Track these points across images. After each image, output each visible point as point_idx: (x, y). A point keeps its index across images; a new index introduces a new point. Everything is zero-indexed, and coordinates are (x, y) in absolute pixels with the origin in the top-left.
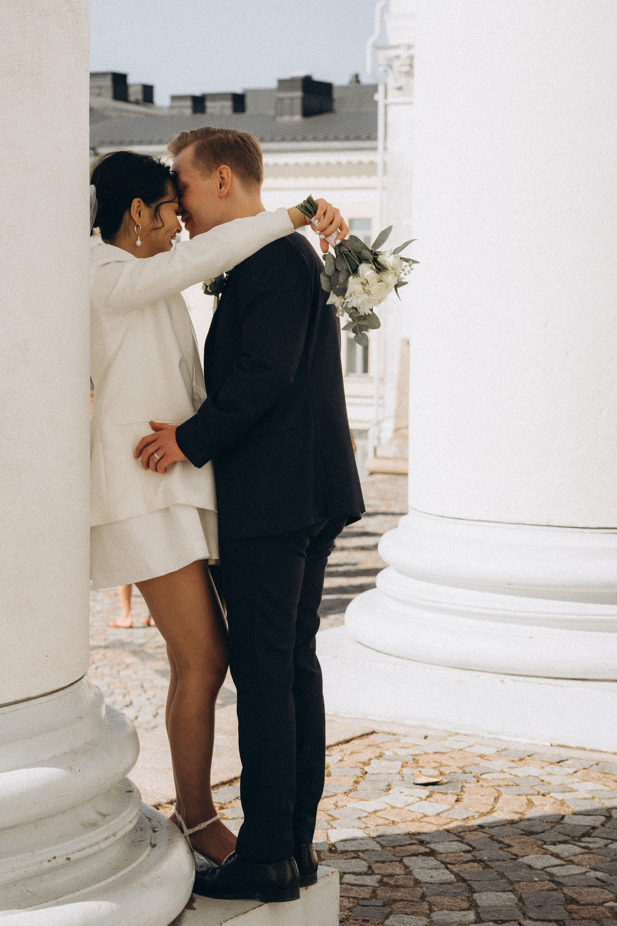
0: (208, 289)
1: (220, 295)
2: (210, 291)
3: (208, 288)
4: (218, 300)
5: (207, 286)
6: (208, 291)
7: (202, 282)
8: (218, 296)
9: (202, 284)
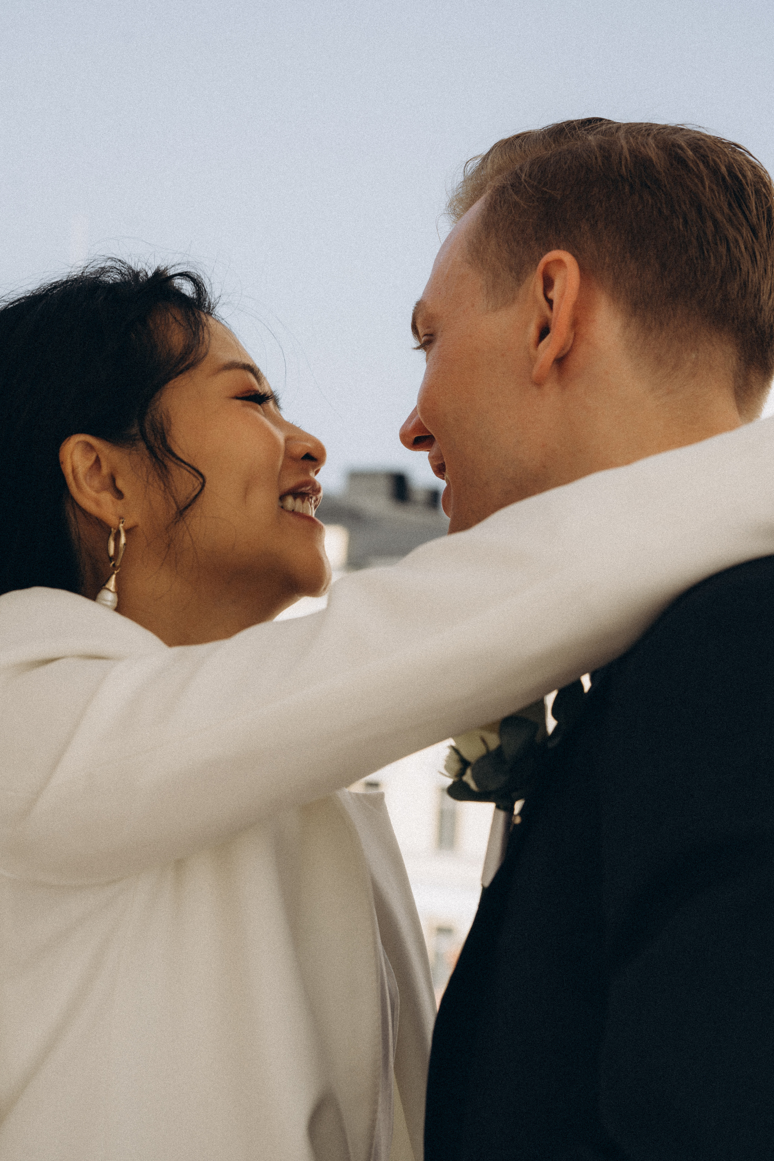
0: (468, 778)
1: (518, 806)
2: (473, 785)
3: (469, 772)
4: (509, 822)
5: (464, 764)
6: (466, 786)
7: (451, 742)
8: (509, 810)
9: (447, 752)
